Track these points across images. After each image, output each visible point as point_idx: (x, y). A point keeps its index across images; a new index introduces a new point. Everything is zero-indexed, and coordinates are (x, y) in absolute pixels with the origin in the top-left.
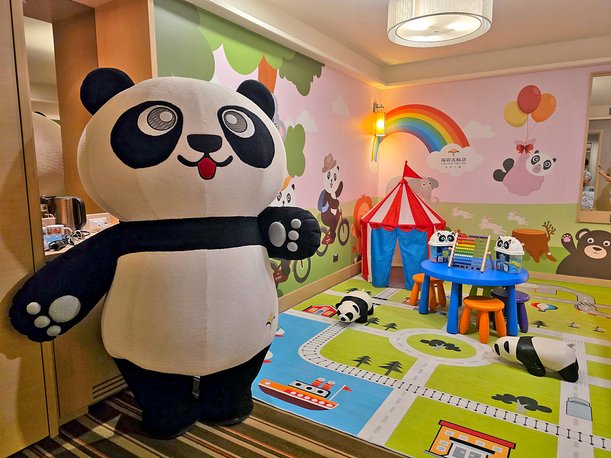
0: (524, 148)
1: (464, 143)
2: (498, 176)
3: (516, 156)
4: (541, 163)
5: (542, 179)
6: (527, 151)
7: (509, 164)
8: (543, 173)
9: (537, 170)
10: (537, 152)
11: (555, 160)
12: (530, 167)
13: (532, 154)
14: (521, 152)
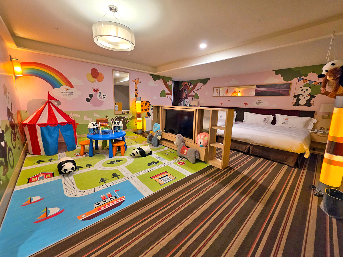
0: (96, 91)
1: (71, 86)
2: (88, 100)
3: (93, 93)
4: (102, 96)
5: (103, 102)
6: (97, 92)
7: (91, 96)
8: (103, 99)
9: (101, 98)
10: (100, 92)
11: (106, 95)
12: (98, 97)
13: (98, 93)
14: (95, 92)
